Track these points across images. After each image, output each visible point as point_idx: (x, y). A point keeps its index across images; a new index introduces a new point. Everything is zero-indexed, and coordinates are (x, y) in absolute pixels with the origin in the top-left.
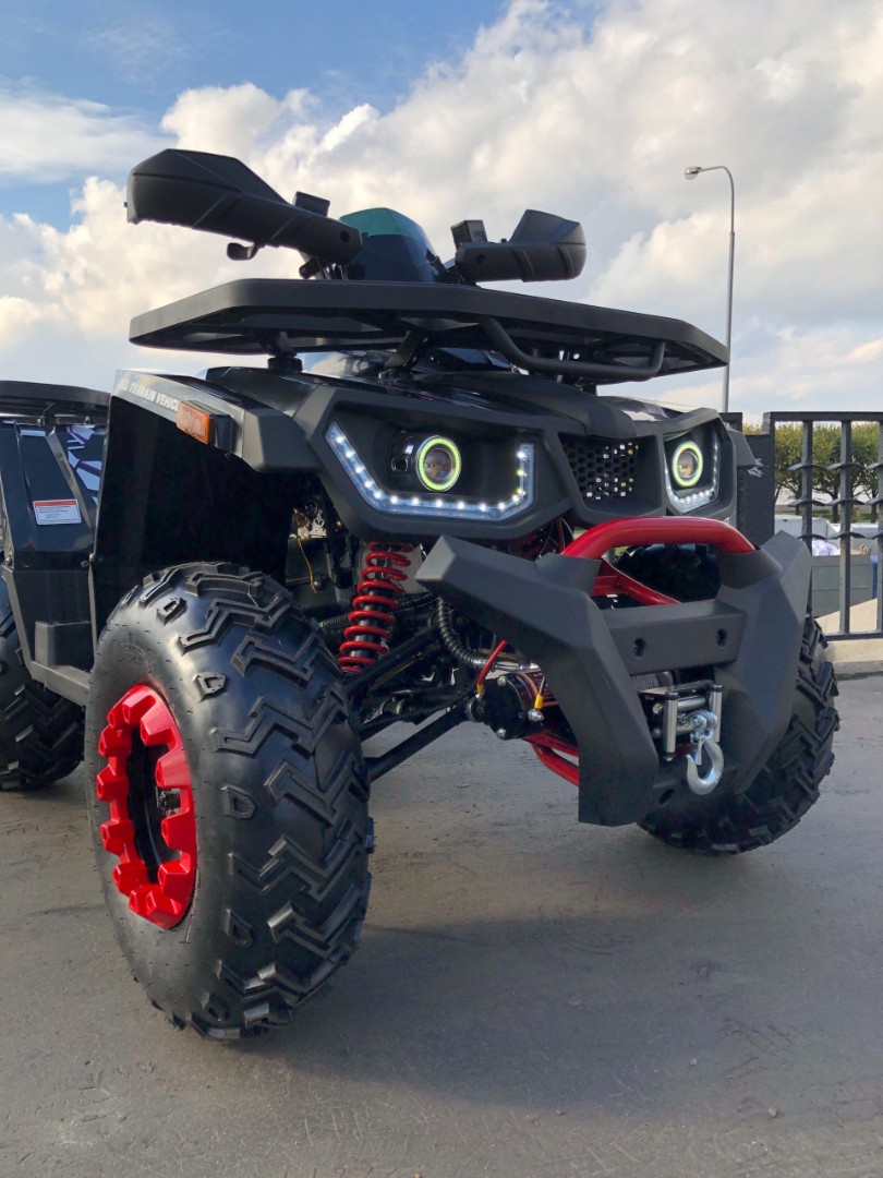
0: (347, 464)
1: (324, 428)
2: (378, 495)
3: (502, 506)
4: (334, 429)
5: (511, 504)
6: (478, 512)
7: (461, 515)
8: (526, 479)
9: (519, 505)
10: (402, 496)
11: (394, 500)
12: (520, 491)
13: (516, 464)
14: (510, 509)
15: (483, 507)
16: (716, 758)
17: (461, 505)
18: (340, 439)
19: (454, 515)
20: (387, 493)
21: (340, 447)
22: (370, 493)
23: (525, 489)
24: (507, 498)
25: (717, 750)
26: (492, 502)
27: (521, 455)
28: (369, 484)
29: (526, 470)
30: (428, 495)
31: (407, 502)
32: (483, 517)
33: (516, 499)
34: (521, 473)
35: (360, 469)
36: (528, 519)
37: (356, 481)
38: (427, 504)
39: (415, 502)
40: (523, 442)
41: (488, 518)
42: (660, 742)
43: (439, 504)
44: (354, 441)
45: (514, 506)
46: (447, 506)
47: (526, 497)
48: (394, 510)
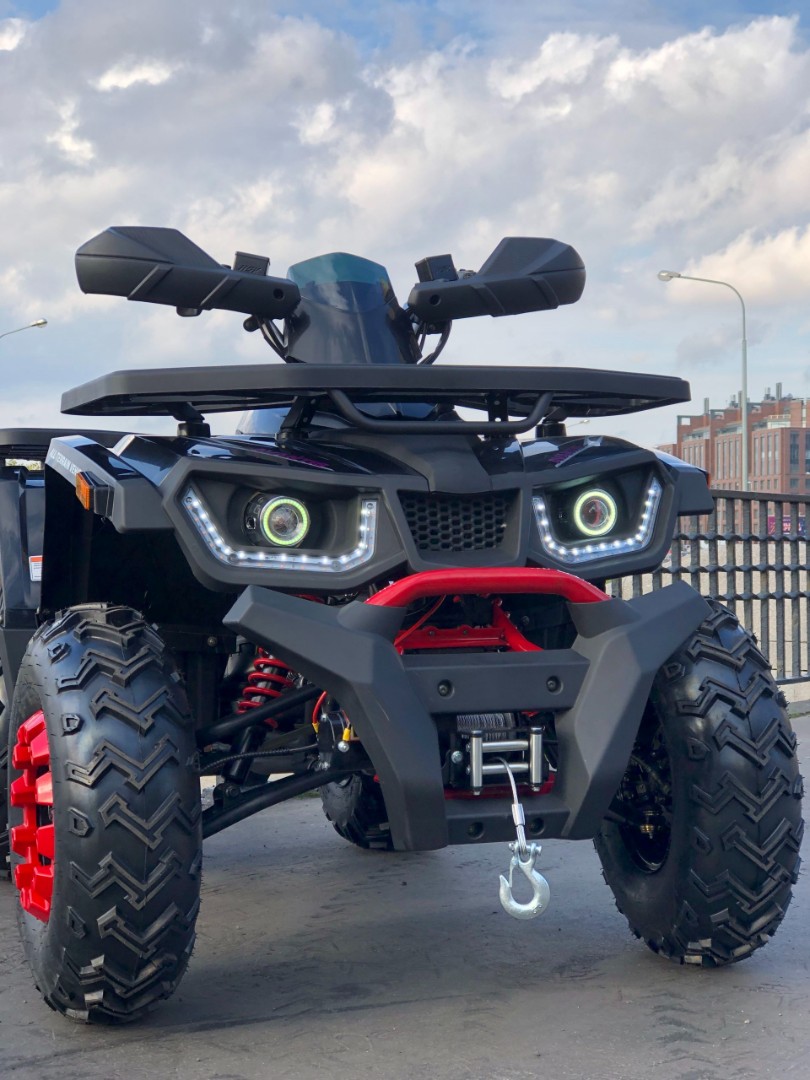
0: (199, 524)
1: (181, 494)
2: (227, 551)
3: (344, 559)
4: (191, 494)
5: (353, 557)
6: (320, 565)
7: (304, 568)
8: (369, 533)
9: (361, 558)
10: (249, 552)
11: (242, 555)
12: (362, 545)
13: (360, 519)
14: (352, 561)
15: (325, 560)
17: (304, 559)
18: (196, 503)
19: (297, 568)
20: (235, 549)
21: (195, 510)
22: (219, 549)
23: (368, 542)
24: (350, 552)
26: (335, 556)
27: (365, 512)
28: (219, 542)
29: (369, 525)
30: (274, 550)
31: (253, 557)
32: (325, 570)
33: (358, 553)
34: (363, 528)
35: (212, 529)
36: (369, 568)
37: (208, 539)
38: (271, 558)
39: (261, 556)
40: (366, 500)
41: (331, 570)
43: (283, 558)
44: (209, 505)
45: (357, 559)
46: (291, 559)
47: (366, 551)
48: (241, 564)
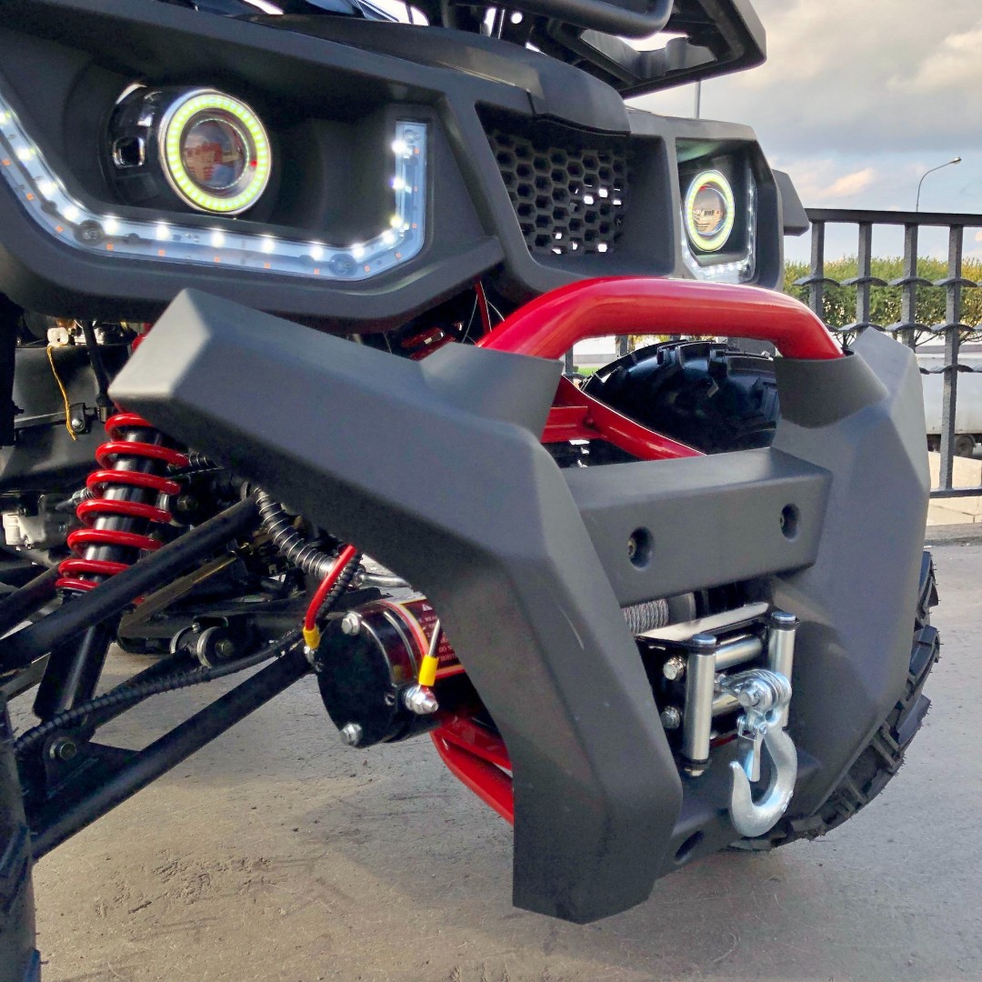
2: (73, 212)
3: (358, 251)
5: (377, 249)
6: (305, 261)
7: (267, 266)
8: (408, 197)
9: (394, 251)
10: (130, 219)
11: (112, 225)
12: (398, 222)
13: (389, 164)
14: (375, 259)
15: (317, 251)
16: (784, 760)
17: (268, 244)
19: (251, 264)
20: (94, 209)
22: (49, 207)
23: (408, 217)
24: (371, 235)
25: (787, 745)
26: (337, 241)
27: (399, 147)
28: (50, 187)
29: (410, 178)
30: (191, 218)
31: (143, 232)
32: (316, 273)
33: (388, 239)
34: (399, 184)
35: (26, 153)
37: (16, 179)
38: (187, 237)
39: (162, 231)
40: (402, 119)
41: (327, 274)
42: (678, 738)
43: (218, 239)
45: (385, 253)
46: (237, 244)
47: (409, 234)
48: (110, 248)
